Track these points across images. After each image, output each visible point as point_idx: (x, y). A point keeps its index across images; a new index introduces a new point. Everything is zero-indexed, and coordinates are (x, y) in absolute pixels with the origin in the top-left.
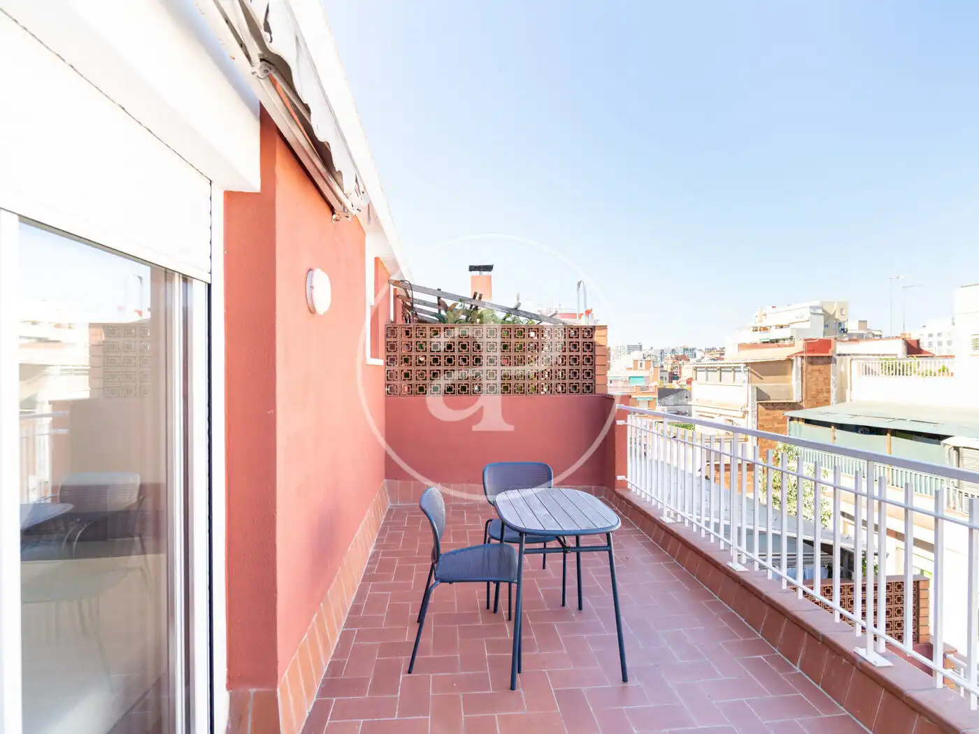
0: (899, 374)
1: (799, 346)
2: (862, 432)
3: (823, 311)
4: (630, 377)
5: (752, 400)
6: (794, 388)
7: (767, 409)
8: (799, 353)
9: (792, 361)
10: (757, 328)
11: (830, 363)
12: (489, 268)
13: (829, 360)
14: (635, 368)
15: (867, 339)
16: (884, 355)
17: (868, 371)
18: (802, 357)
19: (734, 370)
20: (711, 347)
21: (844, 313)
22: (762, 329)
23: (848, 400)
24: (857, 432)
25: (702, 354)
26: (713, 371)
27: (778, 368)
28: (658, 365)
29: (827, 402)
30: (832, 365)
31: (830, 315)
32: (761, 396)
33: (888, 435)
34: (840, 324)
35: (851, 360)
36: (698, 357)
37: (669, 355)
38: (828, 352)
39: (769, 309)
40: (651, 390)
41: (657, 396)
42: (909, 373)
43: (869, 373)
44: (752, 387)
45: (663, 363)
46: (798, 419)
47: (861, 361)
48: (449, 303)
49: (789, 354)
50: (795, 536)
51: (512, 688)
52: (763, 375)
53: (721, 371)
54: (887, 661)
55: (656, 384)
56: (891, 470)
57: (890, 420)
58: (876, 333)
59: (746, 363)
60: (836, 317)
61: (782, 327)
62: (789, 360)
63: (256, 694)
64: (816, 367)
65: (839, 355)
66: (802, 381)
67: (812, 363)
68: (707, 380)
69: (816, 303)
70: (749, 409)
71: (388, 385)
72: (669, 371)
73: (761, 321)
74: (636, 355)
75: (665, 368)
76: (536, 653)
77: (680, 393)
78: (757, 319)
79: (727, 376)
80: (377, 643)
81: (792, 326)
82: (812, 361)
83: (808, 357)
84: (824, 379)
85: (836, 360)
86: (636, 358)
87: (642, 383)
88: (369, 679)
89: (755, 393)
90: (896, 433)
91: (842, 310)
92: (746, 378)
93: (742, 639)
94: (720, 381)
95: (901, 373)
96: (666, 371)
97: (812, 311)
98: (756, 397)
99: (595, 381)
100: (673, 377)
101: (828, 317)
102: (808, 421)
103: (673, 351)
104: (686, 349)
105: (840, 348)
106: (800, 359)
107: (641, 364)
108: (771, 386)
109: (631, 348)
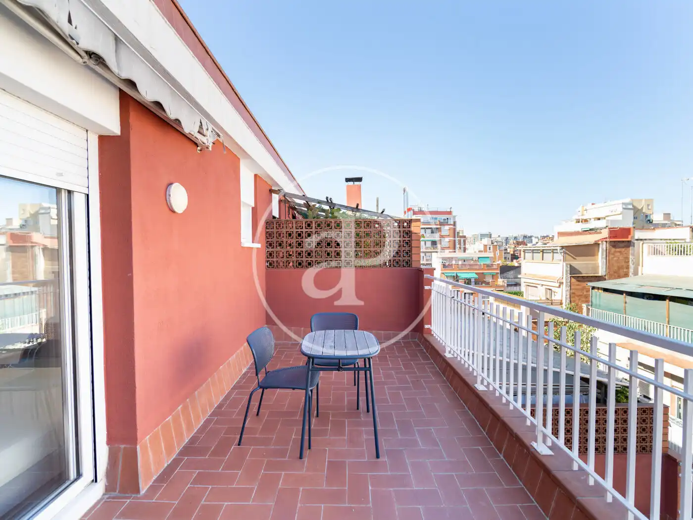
0: (681, 255)
1: (605, 234)
2: (647, 299)
3: (633, 206)
4: (479, 258)
5: (566, 274)
6: (600, 265)
7: (579, 281)
8: (605, 238)
9: (599, 244)
10: (579, 220)
11: (628, 247)
12: (360, 179)
13: (629, 244)
14: (485, 251)
15: (669, 227)
16: (674, 240)
17: (656, 252)
18: (606, 242)
19: (553, 251)
20: (545, 235)
21: (650, 208)
22: (583, 221)
23: (640, 273)
24: (643, 298)
25: (537, 240)
26: (537, 252)
27: (587, 250)
28: (503, 248)
29: (626, 275)
30: (631, 248)
31: (639, 210)
32: (573, 271)
33: (667, 300)
34: (647, 216)
35: (643, 244)
36: (534, 242)
37: (511, 241)
38: (627, 238)
39: (589, 206)
40: (495, 267)
41: (499, 272)
42: (688, 253)
43: (657, 253)
44: (567, 264)
45: (507, 247)
46: (598, 288)
47: (651, 245)
48: (312, 204)
49: (596, 240)
50: (573, 374)
51: (301, 457)
52: (576, 256)
53: (543, 252)
54: (551, 452)
55: (500, 262)
56: (668, 327)
57: (669, 289)
58: (678, 223)
59: (562, 246)
60: (644, 211)
61: (599, 219)
62: (596, 244)
63: (125, 448)
64: (618, 250)
65: (637, 240)
66: (606, 259)
67: (614, 246)
68: (533, 259)
69: (627, 200)
70: (564, 281)
71: (268, 261)
72: (512, 253)
73: (583, 215)
74: (486, 241)
75: (509, 250)
76: (327, 437)
77: (517, 269)
78: (580, 214)
79: (548, 256)
80: (225, 426)
81: (607, 218)
82: (614, 244)
83: (611, 241)
84: (625, 258)
85: (634, 243)
86: (486, 244)
87: (488, 262)
88: (212, 447)
89: (569, 269)
90: (674, 299)
91: (648, 205)
92: (562, 258)
93: (471, 436)
94: (543, 260)
95: (683, 253)
96: (509, 253)
97: (624, 207)
98: (569, 272)
99: (411, 258)
100: (514, 257)
101: (637, 212)
102: (606, 290)
103: (515, 238)
104: (525, 237)
105: (638, 234)
106: (605, 243)
107: (490, 248)
108: (581, 264)
109: (483, 236)
